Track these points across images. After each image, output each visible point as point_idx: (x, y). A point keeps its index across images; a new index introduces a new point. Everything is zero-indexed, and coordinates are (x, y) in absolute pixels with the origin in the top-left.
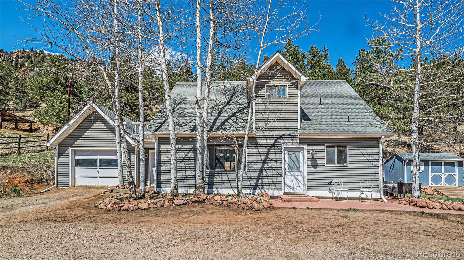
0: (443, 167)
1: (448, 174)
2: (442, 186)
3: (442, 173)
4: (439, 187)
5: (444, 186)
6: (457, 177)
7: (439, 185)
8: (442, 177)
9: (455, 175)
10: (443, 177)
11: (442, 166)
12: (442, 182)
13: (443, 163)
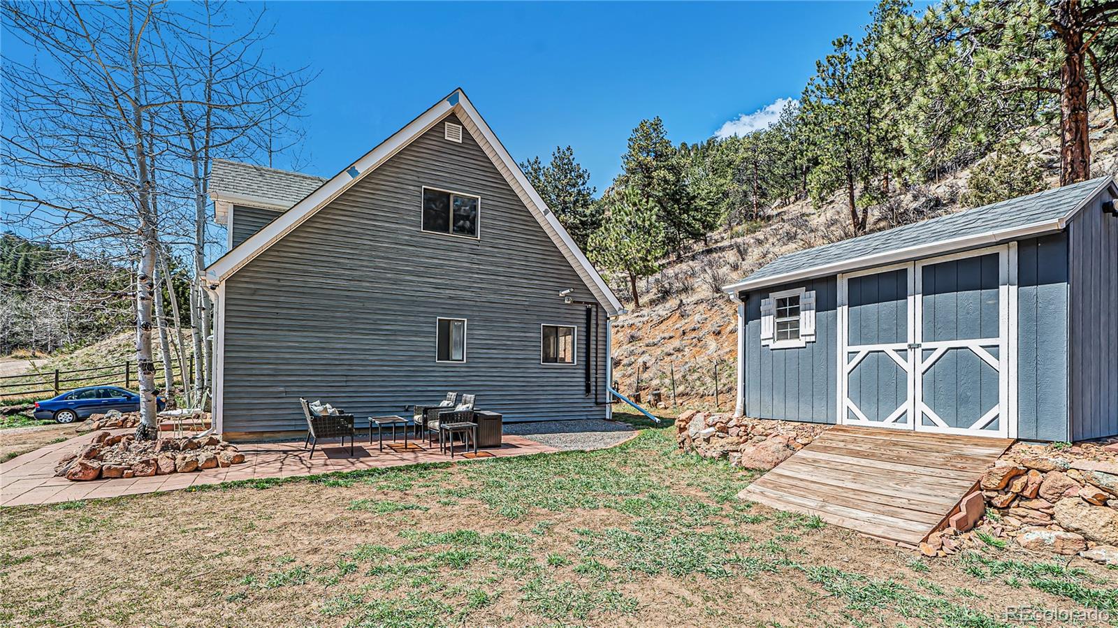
0: (915, 305)
1: (942, 346)
2: (909, 426)
3: (910, 341)
4: (891, 432)
5: (920, 428)
6: (1007, 368)
7: (888, 423)
8: (908, 367)
9: (994, 350)
10: (914, 368)
11: (910, 299)
12: (907, 405)
13: (915, 278)
